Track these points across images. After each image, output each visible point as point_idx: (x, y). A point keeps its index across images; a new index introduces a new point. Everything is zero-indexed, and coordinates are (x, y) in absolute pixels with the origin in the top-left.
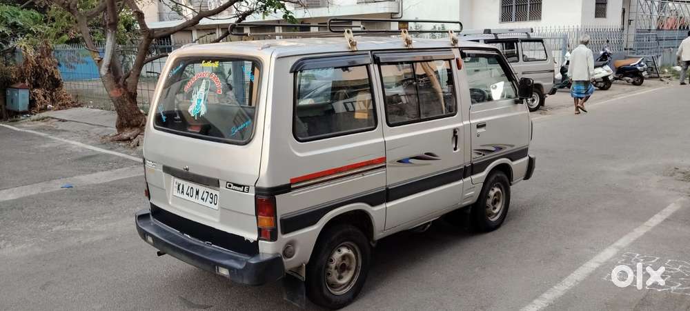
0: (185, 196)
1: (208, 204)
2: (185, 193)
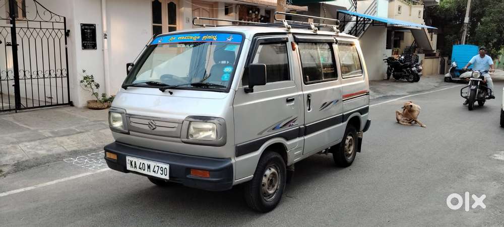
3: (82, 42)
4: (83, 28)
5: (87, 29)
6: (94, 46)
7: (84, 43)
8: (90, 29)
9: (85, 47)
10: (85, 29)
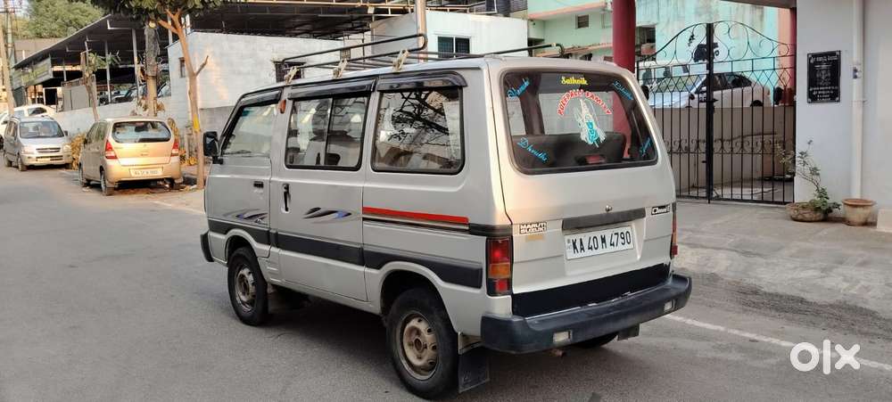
0: (588, 252)
1: (620, 247)
2: (586, 247)
3: (809, 88)
4: (812, 61)
5: (820, 63)
6: (834, 96)
7: (813, 91)
8: (828, 62)
9: (813, 98)
10: (816, 63)
